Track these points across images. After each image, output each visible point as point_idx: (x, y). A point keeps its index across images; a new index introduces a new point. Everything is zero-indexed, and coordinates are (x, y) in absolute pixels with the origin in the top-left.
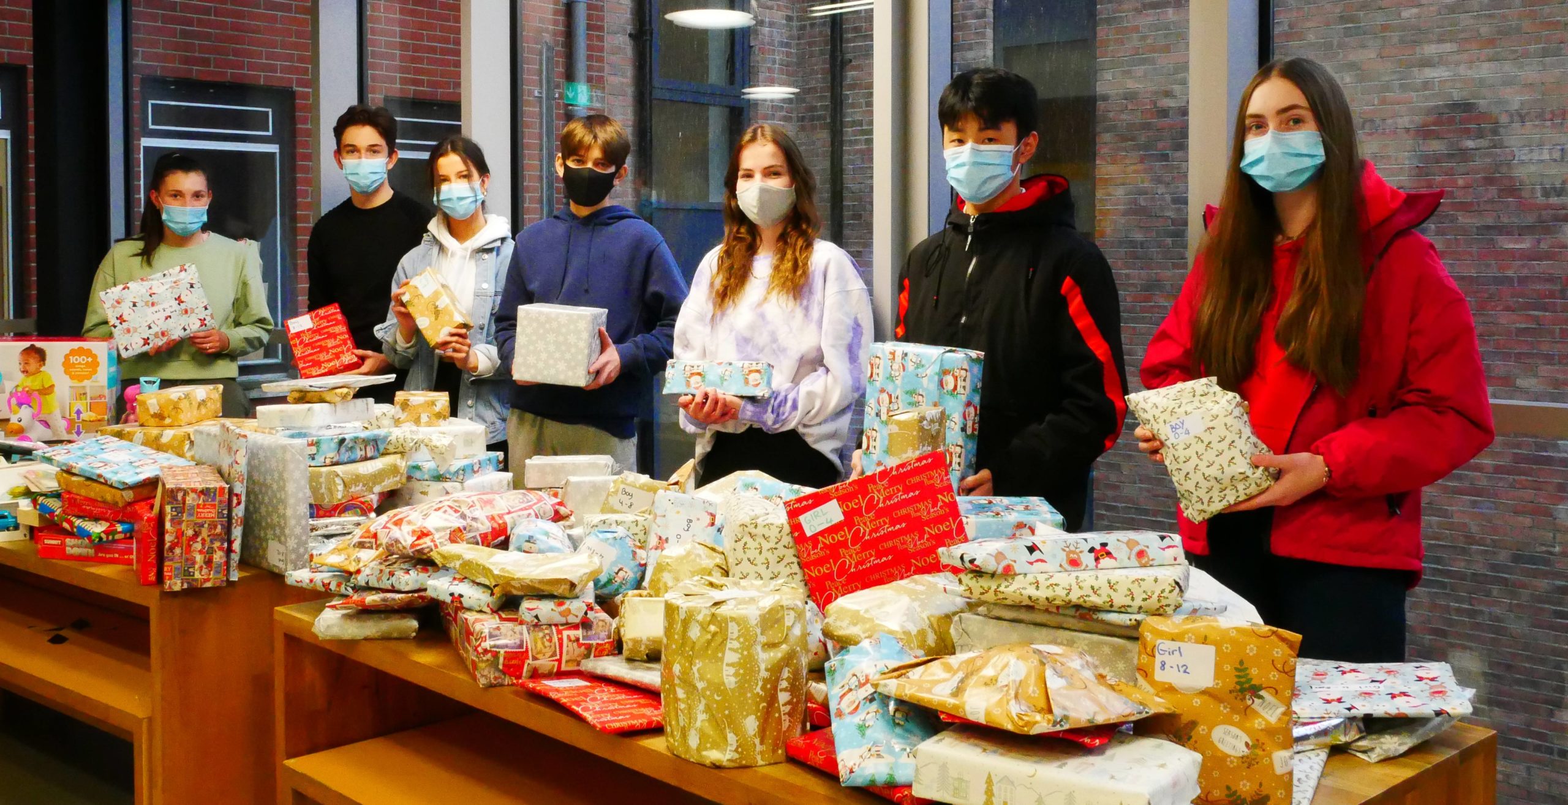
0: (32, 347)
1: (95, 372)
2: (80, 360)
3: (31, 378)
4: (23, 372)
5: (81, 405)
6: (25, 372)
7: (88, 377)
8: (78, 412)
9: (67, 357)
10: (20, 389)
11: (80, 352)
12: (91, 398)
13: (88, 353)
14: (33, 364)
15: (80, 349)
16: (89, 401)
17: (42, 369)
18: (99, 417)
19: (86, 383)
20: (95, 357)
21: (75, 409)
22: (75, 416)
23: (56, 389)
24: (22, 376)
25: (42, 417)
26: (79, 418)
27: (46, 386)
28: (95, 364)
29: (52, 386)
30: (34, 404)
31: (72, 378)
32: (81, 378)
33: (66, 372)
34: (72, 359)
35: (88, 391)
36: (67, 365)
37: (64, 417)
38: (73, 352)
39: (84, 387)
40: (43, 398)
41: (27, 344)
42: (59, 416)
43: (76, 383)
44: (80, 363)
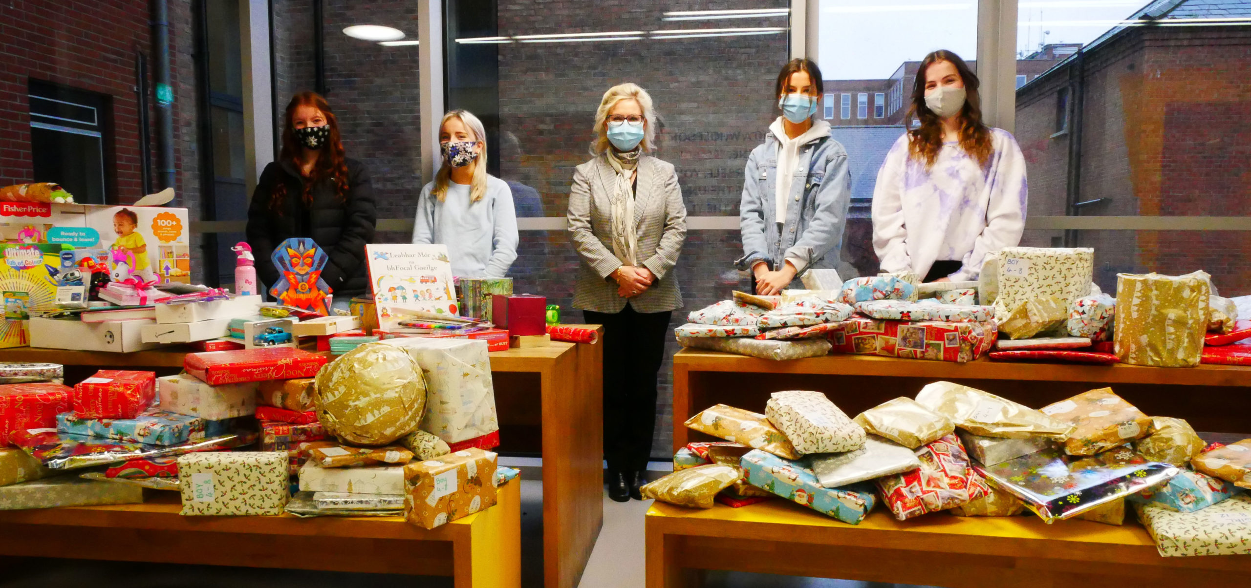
0: (125, 211)
1: (179, 234)
2: (166, 223)
3: (125, 239)
4: (118, 233)
5: (169, 262)
6: (119, 232)
7: (174, 238)
8: (167, 269)
9: (155, 220)
10: (116, 248)
11: (166, 216)
12: (177, 257)
13: (172, 217)
14: (126, 227)
15: (166, 213)
16: (175, 258)
17: (135, 230)
18: (184, 273)
19: (172, 243)
20: (178, 221)
21: (163, 266)
22: (164, 272)
23: (147, 248)
24: (117, 236)
25: (136, 272)
26: (167, 274)
27: (139, 245)
28: (179, 227)
29: (144, 246)
30: (129, 260)
31: (161, 238)
32: (167, 239)
33: (156, 233)
34: (160, 222)
35: (174, 250)
36: (156, 227)
37: (155, 273)
38: (160, 216)
39: (171, 247)
40: (136, 256)
41: (120, 208)
42: (151, 272)
43: (163, 243)
44: (166, 226)
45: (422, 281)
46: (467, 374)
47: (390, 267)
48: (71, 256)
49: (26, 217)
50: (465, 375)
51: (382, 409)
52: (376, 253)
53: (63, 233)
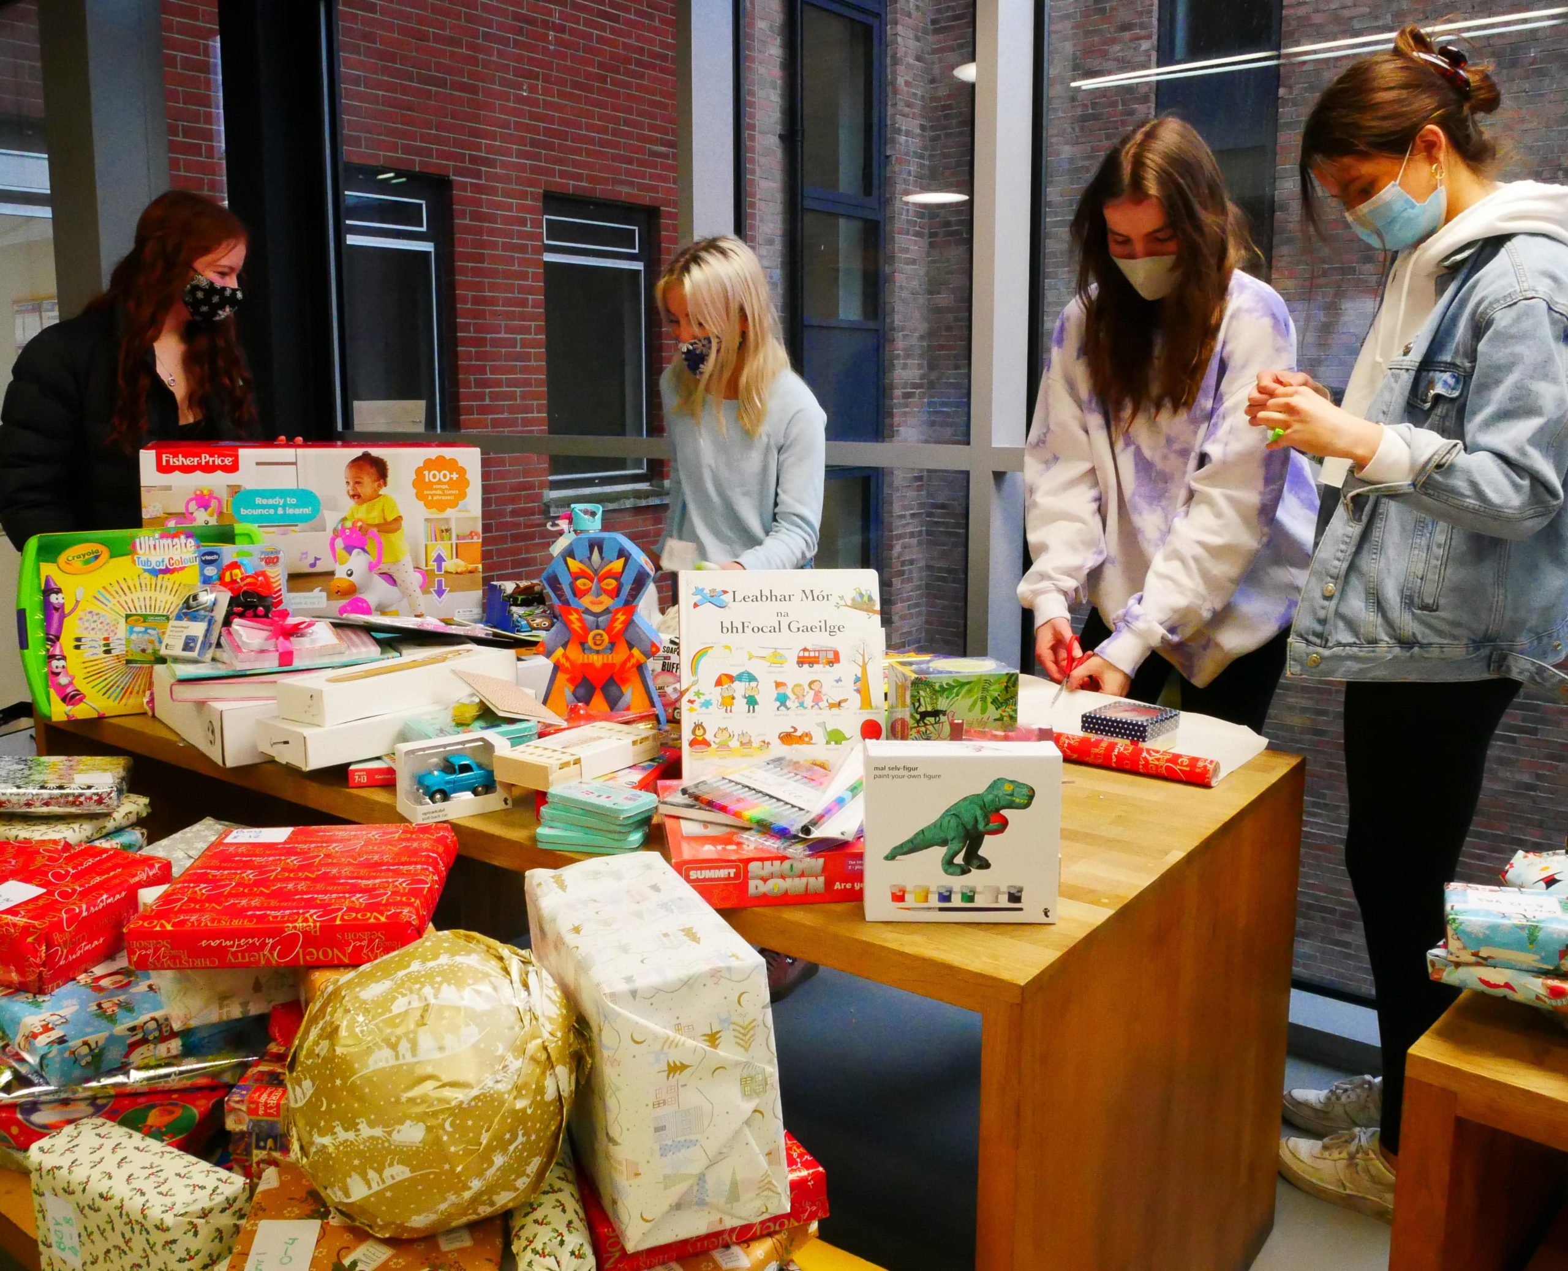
0: (366, 457)
1: (463, 495)
2: (439, 476)
3: (365, 506)
4: (353, 496)
5: (443, 548)
6: (356, 496)
7: (453, 504)
8: (439, 560)
9: (419, 472)
10: (348, 524)
11: (439, 464)
12: (458, 537)
13: (451, 465)
14: (368, 485)
15: (440, 458)
16: (454, 541)
17: (383, 491)
18: (471, 567)
19: (449, 513)
20: (462, 471)
21: (433, 555)
22: (433, 566)
23: (404, 523)
24: (351, 503)
25: (384, 568)
26: (439, 568)
27: (390, 518)
28: (461, 484)
29: (398, 519)
30: (371, 546)
31: (429, 505)
32: (442, 506)
33: (419, 496)
34: (428, 476)
35: (453, 526)
36: (420, 483)
37: (417, 568)
38: (429, 464)
39: (447, 520)
40: (383, 537)
41: (358, 452)
42: (411, 568)
43: (434, 514)
44: (440, 482)
45: (801, 662)
46: (683, 1067)
47: (727, 624)
48: (215, 557)
49: (198, 473)
50: (675, 1069)
51: (388, 1172)
52: (699, 591)
53: (258, 501)
